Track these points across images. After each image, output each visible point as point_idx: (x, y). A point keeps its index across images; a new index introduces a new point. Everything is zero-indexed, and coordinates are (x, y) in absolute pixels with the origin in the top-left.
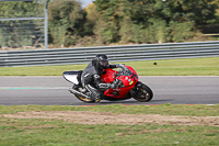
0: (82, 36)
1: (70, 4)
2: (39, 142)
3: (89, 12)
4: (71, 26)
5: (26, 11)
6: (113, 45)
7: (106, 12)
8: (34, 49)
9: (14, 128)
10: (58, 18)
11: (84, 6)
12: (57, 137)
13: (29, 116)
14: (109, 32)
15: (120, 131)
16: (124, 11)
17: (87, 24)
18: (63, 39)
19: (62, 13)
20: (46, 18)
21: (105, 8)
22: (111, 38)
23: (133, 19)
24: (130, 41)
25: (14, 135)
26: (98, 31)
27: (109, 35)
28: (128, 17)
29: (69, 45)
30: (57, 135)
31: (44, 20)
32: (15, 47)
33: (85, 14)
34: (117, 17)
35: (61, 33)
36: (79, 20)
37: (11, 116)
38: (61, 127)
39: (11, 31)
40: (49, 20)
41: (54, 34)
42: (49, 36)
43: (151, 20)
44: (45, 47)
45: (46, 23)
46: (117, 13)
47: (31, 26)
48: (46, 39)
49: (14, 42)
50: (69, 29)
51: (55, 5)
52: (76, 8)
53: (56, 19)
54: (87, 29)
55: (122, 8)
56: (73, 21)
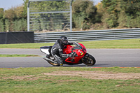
0: (94, 23)
1: (87, 2)
2: (67, 90)
3: (98, 8)
4: (87, 17)
5: (58, 7)
6: (113, 29)
7: (109, 8)
8: (63, 31)
9: (50, 82)
10: (79, 12)
11: (95, 4)
12: (78, 87)
13: (60, 74)
14: (111, 21)
15: (118, 83)
16: (121, 7)
17: (97, 15)
18: (82, 25)
19: (81, 9)
20: (71, 12)
21: (109, 6)
22: (112, 24)
23: (126, 12)
24: (125, 26)
25: (51, 86)
26: (104, 20)
27: (111, 23)
28: (123, 11)
29: (86, 29)
30: (78, 86)
31: (69, 13)
32: (51, 30)
33: (96, 9)
34: (116, 11)
35: (80, 21)
36: (92, 13)
37: (48, 74)
38: (81, 81)
39: (49, 20)
40: (73, 13)
41: (76, 22)
42: (73, 23)
43: (138, 13)
44: (70, 30)
45: (71, 14)
46: (116, 8)
47: (61, 17)
48: (71, 25)
49: (51, 27)
50: (86, 19)
51: (76, 3)
52: (90, 5)
53: (77, 12)
54: (97, 19)
55: (119, 5)
56: (88, 13)
